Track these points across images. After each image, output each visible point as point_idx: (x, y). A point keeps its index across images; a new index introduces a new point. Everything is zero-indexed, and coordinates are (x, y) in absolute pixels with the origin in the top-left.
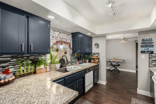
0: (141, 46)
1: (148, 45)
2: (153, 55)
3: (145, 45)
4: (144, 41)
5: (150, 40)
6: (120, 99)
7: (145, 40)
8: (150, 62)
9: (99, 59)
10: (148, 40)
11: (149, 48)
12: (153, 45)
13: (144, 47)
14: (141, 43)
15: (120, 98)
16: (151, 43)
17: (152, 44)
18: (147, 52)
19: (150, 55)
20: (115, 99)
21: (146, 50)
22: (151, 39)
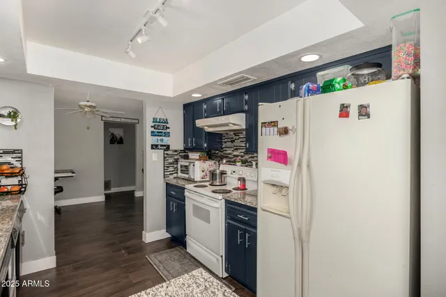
0: (152, 132)
1: (161, 132)
2: (169, 152)
3: (158, 132)
4: (156, 122)
5: (165, 123)
6: (129, 275)
7: (158, 120)
8: (166, 168)
9: (21, 173)
10: (162, 123)
11: (164, 138)
12: (169, 133)
13: (156, 135)
14: (152, 127)
15: (126, 273)
16: (167, 128)
17: (168, 130)
18: (161, 146)
19: (166, 152)
20: (118, 282)
21: (160, 143)
22: (166, 120)
